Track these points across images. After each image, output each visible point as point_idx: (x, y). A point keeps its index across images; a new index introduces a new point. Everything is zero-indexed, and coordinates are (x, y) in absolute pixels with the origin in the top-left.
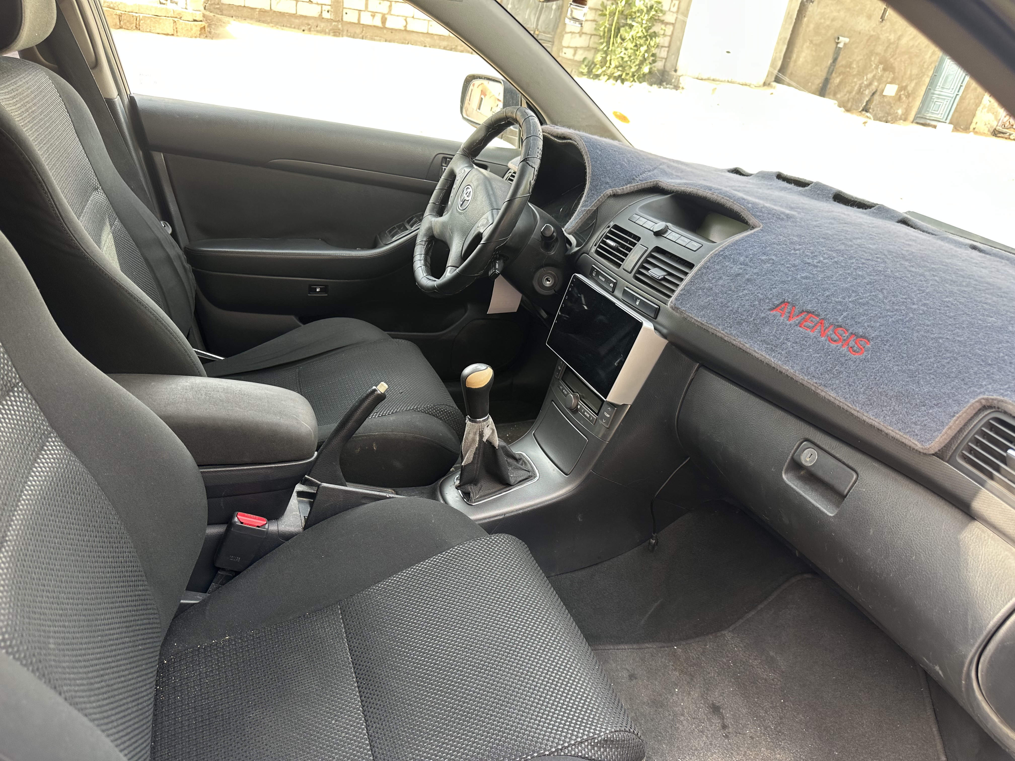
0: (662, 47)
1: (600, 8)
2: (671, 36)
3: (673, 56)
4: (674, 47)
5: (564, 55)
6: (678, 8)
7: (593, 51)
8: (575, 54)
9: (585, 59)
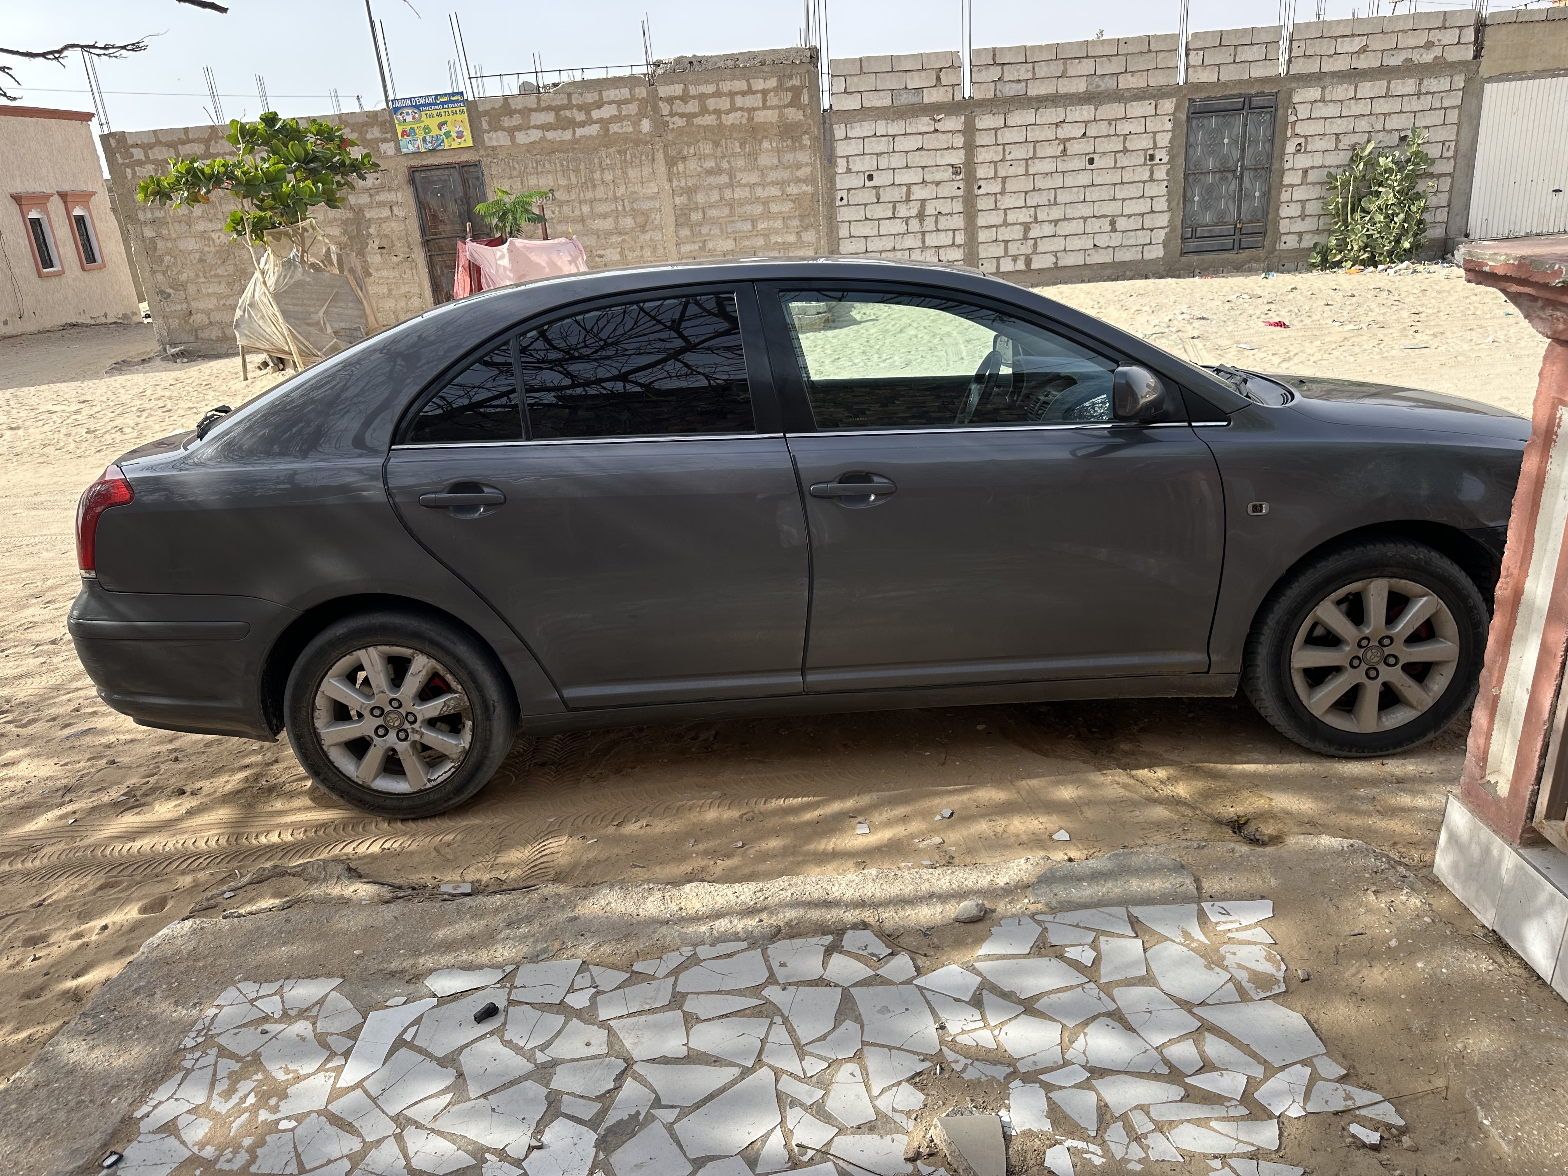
0: (1437, 208)
1: (1326, 179)
2: (1450, 191)
3: (1459, 217)
4: (1457, 204)
5: (1283, 246)
6: (1456, 151)
7: (1326, 234)
8: (1300, 241)
9: (1316, 244)
